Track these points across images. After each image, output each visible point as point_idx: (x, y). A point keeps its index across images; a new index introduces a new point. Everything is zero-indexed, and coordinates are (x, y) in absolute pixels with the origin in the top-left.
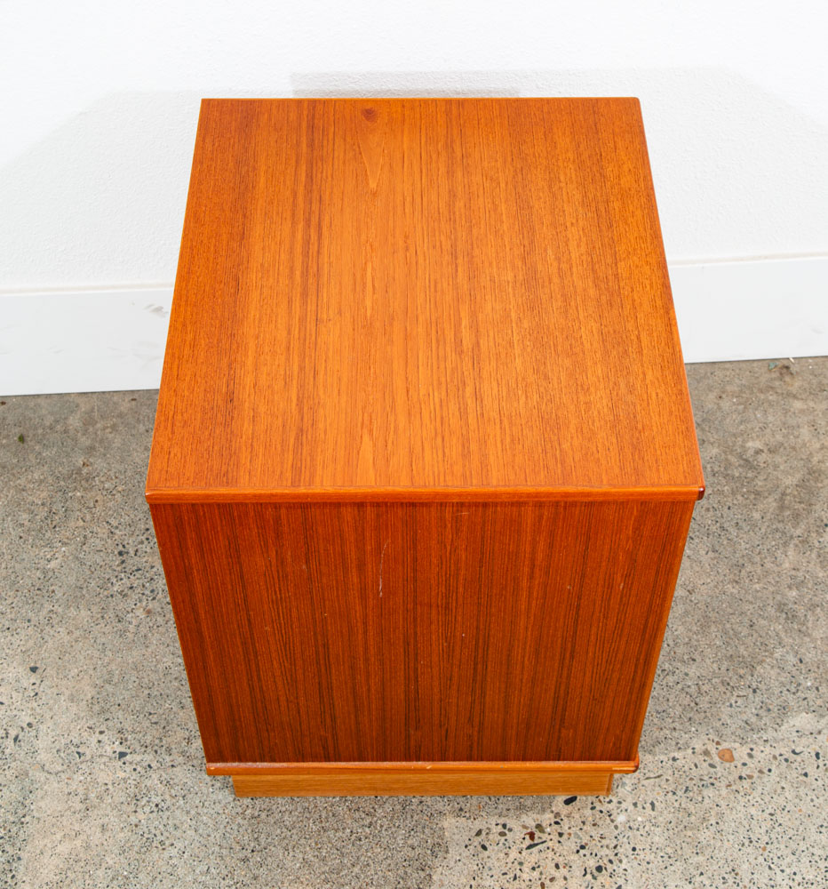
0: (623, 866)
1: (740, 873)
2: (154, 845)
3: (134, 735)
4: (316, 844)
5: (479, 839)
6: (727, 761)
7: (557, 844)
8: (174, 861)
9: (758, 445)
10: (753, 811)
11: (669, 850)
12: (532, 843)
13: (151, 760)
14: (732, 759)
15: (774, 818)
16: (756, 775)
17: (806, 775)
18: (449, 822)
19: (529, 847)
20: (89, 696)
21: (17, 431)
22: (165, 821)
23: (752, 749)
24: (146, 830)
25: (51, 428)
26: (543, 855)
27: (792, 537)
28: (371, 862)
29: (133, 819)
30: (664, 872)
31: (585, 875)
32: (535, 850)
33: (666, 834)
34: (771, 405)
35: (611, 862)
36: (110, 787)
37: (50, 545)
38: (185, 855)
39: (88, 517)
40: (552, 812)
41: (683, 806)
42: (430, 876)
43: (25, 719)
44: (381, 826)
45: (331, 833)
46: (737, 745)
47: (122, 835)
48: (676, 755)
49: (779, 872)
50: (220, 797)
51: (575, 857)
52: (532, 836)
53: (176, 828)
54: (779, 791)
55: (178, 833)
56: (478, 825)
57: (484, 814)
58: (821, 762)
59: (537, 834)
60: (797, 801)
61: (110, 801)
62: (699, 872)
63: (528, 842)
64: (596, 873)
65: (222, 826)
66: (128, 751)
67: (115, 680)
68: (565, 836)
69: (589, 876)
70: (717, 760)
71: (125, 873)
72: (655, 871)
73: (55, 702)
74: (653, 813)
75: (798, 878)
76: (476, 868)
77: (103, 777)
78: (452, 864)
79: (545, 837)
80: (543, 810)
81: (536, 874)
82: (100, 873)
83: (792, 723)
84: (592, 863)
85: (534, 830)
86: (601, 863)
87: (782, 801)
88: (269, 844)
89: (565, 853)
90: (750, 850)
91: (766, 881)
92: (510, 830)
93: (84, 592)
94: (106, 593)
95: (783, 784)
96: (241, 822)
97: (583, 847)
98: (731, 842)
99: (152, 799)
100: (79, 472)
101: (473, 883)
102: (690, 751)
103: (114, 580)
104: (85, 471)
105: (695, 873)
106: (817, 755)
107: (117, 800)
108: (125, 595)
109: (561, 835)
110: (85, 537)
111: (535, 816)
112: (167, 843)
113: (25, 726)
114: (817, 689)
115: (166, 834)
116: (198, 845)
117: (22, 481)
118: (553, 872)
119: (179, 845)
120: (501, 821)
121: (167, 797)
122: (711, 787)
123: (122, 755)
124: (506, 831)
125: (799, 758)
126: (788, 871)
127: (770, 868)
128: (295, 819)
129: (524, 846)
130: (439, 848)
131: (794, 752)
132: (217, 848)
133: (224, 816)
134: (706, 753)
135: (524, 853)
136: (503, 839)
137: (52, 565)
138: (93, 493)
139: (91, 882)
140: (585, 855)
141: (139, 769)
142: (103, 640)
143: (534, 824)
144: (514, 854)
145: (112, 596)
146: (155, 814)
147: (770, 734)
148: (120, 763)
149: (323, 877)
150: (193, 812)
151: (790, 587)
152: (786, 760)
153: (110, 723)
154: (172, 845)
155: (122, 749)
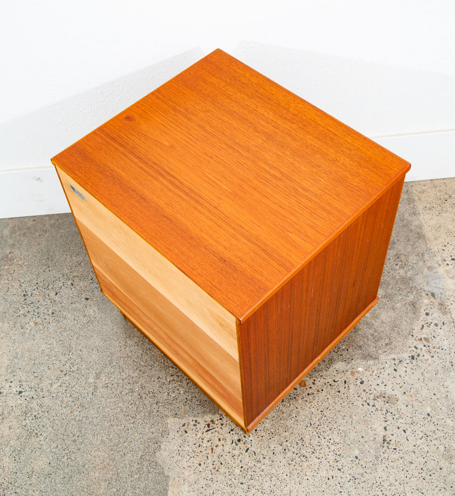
0: (250, 438)
1: (305, 440)
2: (33, 435)
3: (26, 383)
4: (108, 432)
5: (184, 428)
6: (303, 386)
7: (220, 429)
8: (42, 442)
10: (313, 410)
11: (272, 430)
12: (208, 429)
13: (33, 395)
14: (305, 385)
15: (322, 413)
16: (316, 392)
17: (339, 392)
18: (170, 421)
19: (207, 431)
20: (6, 365)
22: (38, 424)
23: (315, 380)
24: (29, 428)
26: (213, 435)
28: (133, 440)
29: (24, 423)
30: (269, 441)
31: (232, 444)
32: (210, 432)
33: (272, 423)
35: (245, 437)
36: (14, 408)
38: (47, 440)
39: (10, 278)
40: (219, 414)
41: (280, 409)
42: (160, 446)
44: (139, 423)
45: (115, 427)
46: (308, 378)
47: (18, 431)
49: (323, 439)
50: (65, 411)
51: (228, 435)
52: (209, 425)
53: (43, 426)
54: (326, 400)
55: (44, 429)
56: (184, 421)
57: (187, 416)
58: (346, 385)
59: (211, 425)
60: (334, 404)
61: (14, 415)
62: (286, 440)
63: (207, 428)
64: (237, 442)
65: (65, 425)
66: (23, 390)
67: (19, 356)
68: (224, 425)
69: (234, 444)
70: (298, 386)
71: (19, 449)
72: (265, 441)
75: (332, 441)
76: (181, 442)
77: (11, 403)
78: (170, 440)
79: (215, 426)
80: (215, 413)
81: (209, 444)
82: (7, 449)
83: (334, 367)
84: (236, 438)
85: (210, 423)
86: (240, 438)
87: (327, 405)
88: (86, 433)
89: (224, 433)
90: (310, 429)
91: (317, 443)
92: (199, 423)
93: (7, 314)
94: (16, 315)
95: (328, 397)
96: (74, 423)
97: (232, 430)
98: (302, 425)
99: (33, 413)
100: (7, 256)
101: (180, 449)
103: (21, 308)
104: (10, 256)
105: (284, 441)
106: (345, 382)
107: (17, 414)
108: (26, 316)
109: (222, 425)
110: (8, 288)
111: (211, 416)
112: (39, 434)
114: (348, 350)
115: (38, 429)
116: (53, 434)
118: (218, 443)
119: (44, 435)
120: (195, 419)
121: (40, 412)
122: (294, 400)
123: (20, 392)
124: (197, 424)
125: (336, 384)
126: (327, 438)
127: (319, 437)
128: (98, 421)
129: (205, 431)
130: (165, 432)
131: (334, 381)
132: (62, 436)
133: (66, 420)
135: (204, 434)
136: (195, 427)
138: (13, 267)
139: (3, 453)
140: (233, 434)
141: (28, 399)
142: (14, 338)
143: (210, 420)
144: (199, 435)
145: (19, 316)
146: (34, 420)
147: (324, 373)
148: (19, 396)
149: (110, 448)
150: (51, 419)
152: (330, 385)
153: (15, 377)
154: (41, 435)
155: (20, 390)
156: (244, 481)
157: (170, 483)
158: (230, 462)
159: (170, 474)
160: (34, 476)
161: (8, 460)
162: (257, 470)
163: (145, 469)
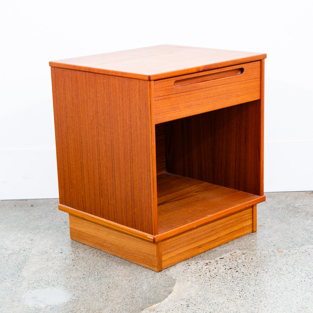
0: (240, 268)
1: (282, 269)
2: (71, 265)
3: (66, 249)
5: (188, 264)
6: (280, 252)
7: (216, 265)
9: (300, 204)
10: (289, 260)
11: (257, 266)
13: (71, 253)
14: (282, 252)
15: (296, 261)
16: (291, 254)
17: (310, 254)
20: (51, 244)
21: (31, 205)
23: (290, 251)
25: (43, 204)
26: (211, 266)
27: (310, 219)
29: (64, 262)
30: (254, 269)
31: (225, 269)
32: (208, 266)
33: (256, 263)
34: (305, 198)
35: (235, 267)
36: (56, 257)
37: (40, 221)
38: (82, 267)
39: (54, 217)
40: (215, 260)
41: (263, 259)
42: (169, 270)
43: (28, 248)
46: (285, 250)
47: (60, 264)
48: (262, 251)
49: (297, 269)
50: (95, 258)
51: (222, 267)
52: (207, 264)
53: (79, 263)
54: (299, 257)
55: (79, 264)
56: (187, 262)
60: (305, 258)
61: (56, 259)
63: (205, 264)
65: (95, 263)
68: (219, 264)
69: (227, 270)
70: (277, 252)
71: (60, 270)
72: (251, 269)
73: (39, 245)
74: (252, 260)
75: (304, 270)
76: (186, 268)
77: (54, 256)
78: (177, 268)
79: (211, 264)
80: (212, 260)
81: (208, 269)
82: (51, 270)
83: (306, 247)
84: (229, 268)
86: (231, 268)
87: (300, 258)
88: (112, 265)
89: (219, 266)
90: (287, 266)
91: (292, 270)
92: (199, 263)
93: (51, 228)
94: (59, 228)
95: (301, 256)
96: (102, 262)
98: (280, 264)
99: (71, 259)
100: (52, 210)
101: (184, 271)
102: (267, 251)
103: (62, 226)
104: (54, 210)
105: (266, 269)
107: (59, 259)
109: (217, 263)
110: (53, 220)
112: (75, 265)
113: (27, 248)
115: (75, 264)
116: (86, 265)
117: (32, 212)
118: (214, 269)
120: (196, 262)
121: (77, 258)
122: (274, 256)
126: (300, 269)
127: (294, 268)
128: (121, 261)
129: (204, 265)
131: (306, 251)
132: (93, 266)
133: (96, 261)
134: (273, 251)
135: (203, 266)
136: (196, 264)
137: (40, 224)
140: (226, 266)
141: (67, 254)
142: (57, 235)
143: (208, 262)
144: (200, 266)
146: (72, 261)
147: (297, 248)
150: (85, 261)
151: (308, 226)
152: (303, 252)
153: (58, 248)
155: (61, 251)
156: (234, 281)
157: (176, 281)
158: (224, 275)
159: (177, 279)
160: (72, 278)
161: (52, 273)
162: (245, 278)
163: (157, 277)
